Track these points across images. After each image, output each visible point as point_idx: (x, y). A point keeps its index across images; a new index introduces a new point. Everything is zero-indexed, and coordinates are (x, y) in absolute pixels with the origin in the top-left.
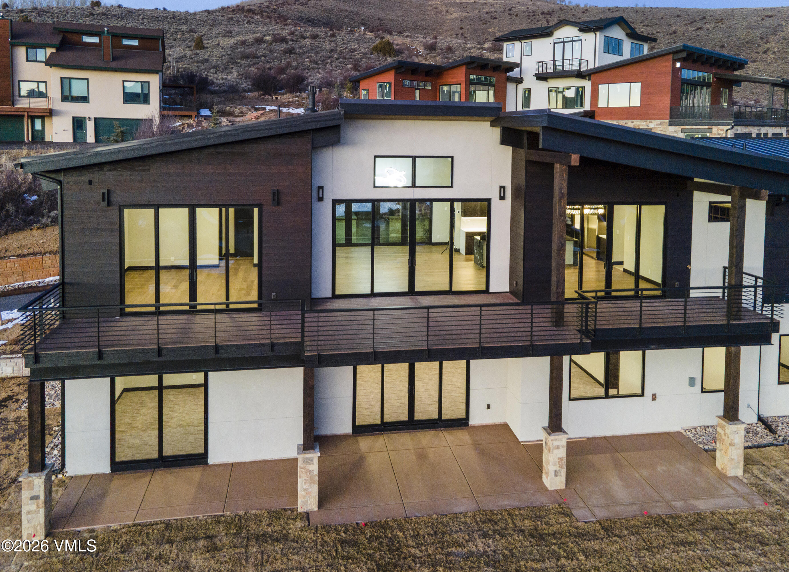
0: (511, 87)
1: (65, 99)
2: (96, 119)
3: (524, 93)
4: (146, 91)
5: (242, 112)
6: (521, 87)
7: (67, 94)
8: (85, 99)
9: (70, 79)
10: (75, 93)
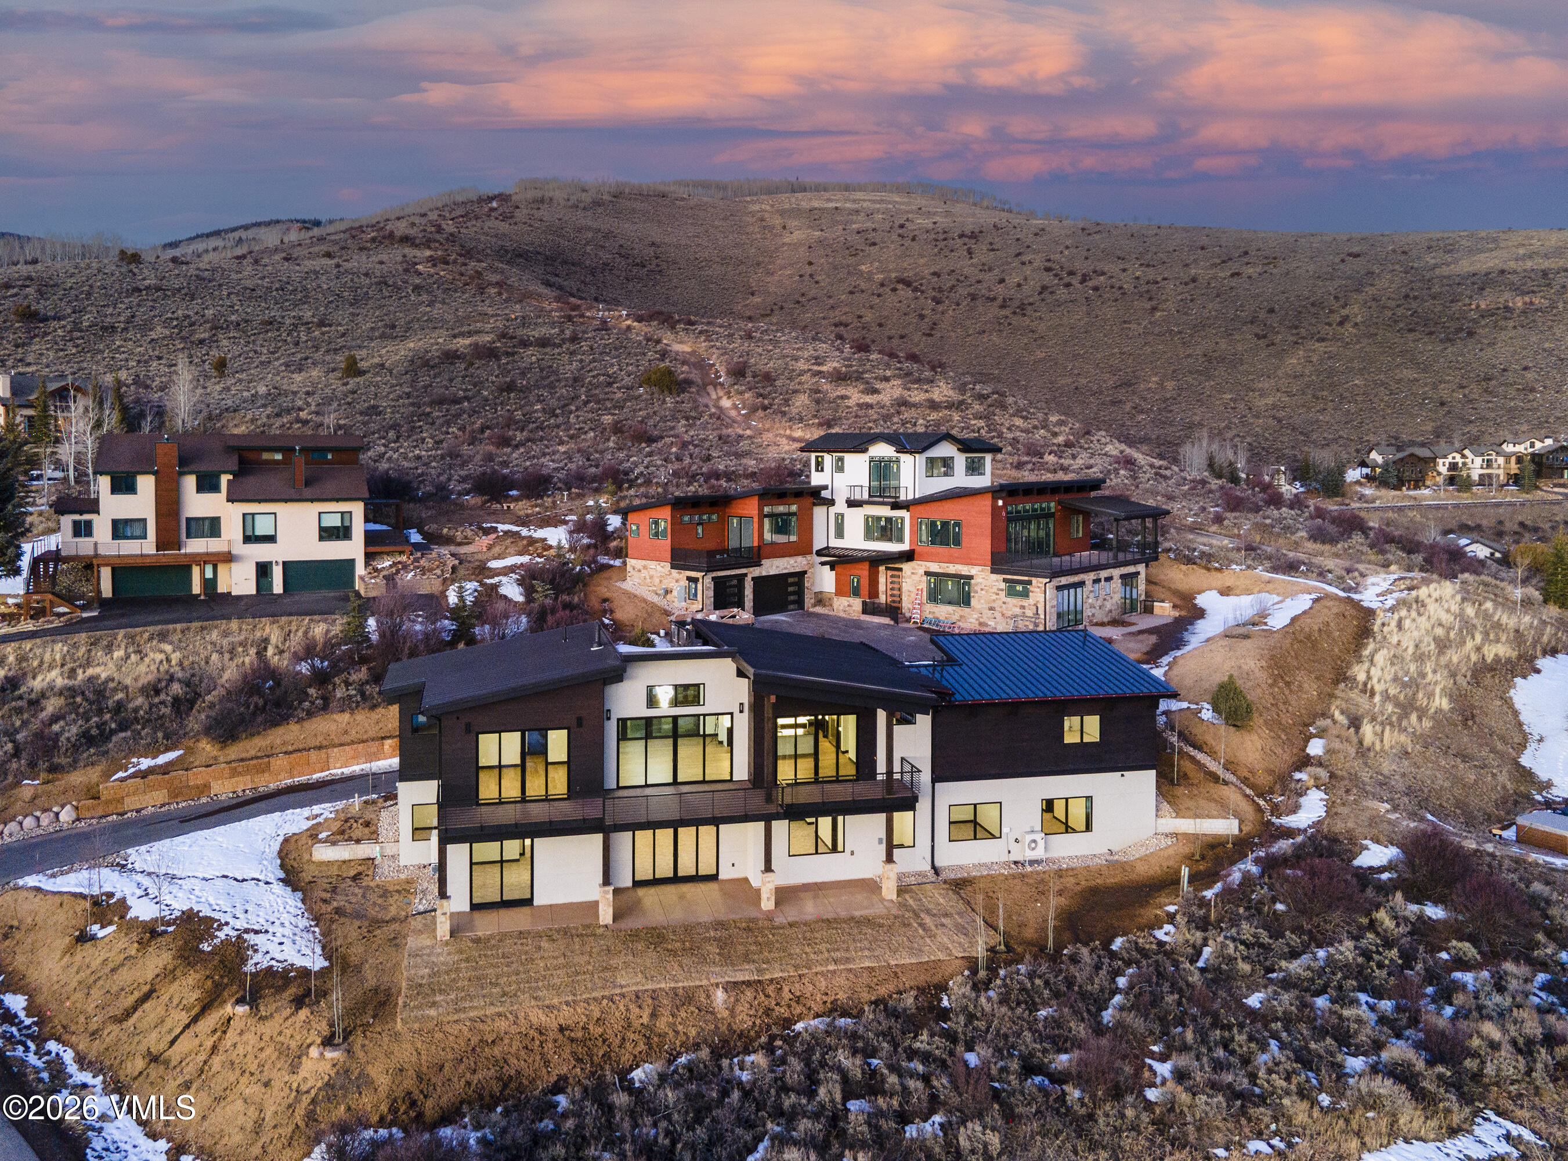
0: (819, 512)
1: (248, 539)
2: (284, 563)
3: (837, 519)
4: (347, 524)
5: (466, 537)
6: (833, 510)
7: (249, 533)
8: (271, 539)
9: (253, 515)
10: (259, 532)
